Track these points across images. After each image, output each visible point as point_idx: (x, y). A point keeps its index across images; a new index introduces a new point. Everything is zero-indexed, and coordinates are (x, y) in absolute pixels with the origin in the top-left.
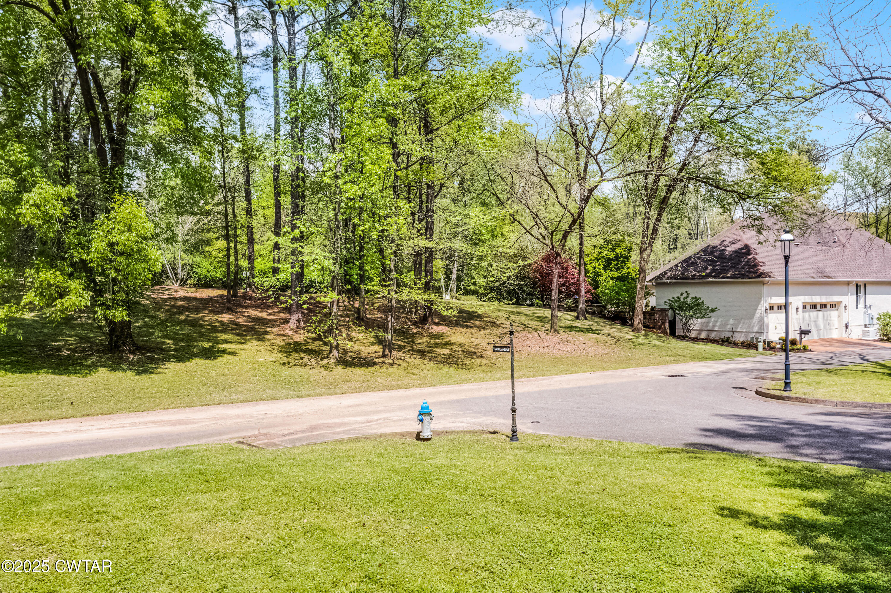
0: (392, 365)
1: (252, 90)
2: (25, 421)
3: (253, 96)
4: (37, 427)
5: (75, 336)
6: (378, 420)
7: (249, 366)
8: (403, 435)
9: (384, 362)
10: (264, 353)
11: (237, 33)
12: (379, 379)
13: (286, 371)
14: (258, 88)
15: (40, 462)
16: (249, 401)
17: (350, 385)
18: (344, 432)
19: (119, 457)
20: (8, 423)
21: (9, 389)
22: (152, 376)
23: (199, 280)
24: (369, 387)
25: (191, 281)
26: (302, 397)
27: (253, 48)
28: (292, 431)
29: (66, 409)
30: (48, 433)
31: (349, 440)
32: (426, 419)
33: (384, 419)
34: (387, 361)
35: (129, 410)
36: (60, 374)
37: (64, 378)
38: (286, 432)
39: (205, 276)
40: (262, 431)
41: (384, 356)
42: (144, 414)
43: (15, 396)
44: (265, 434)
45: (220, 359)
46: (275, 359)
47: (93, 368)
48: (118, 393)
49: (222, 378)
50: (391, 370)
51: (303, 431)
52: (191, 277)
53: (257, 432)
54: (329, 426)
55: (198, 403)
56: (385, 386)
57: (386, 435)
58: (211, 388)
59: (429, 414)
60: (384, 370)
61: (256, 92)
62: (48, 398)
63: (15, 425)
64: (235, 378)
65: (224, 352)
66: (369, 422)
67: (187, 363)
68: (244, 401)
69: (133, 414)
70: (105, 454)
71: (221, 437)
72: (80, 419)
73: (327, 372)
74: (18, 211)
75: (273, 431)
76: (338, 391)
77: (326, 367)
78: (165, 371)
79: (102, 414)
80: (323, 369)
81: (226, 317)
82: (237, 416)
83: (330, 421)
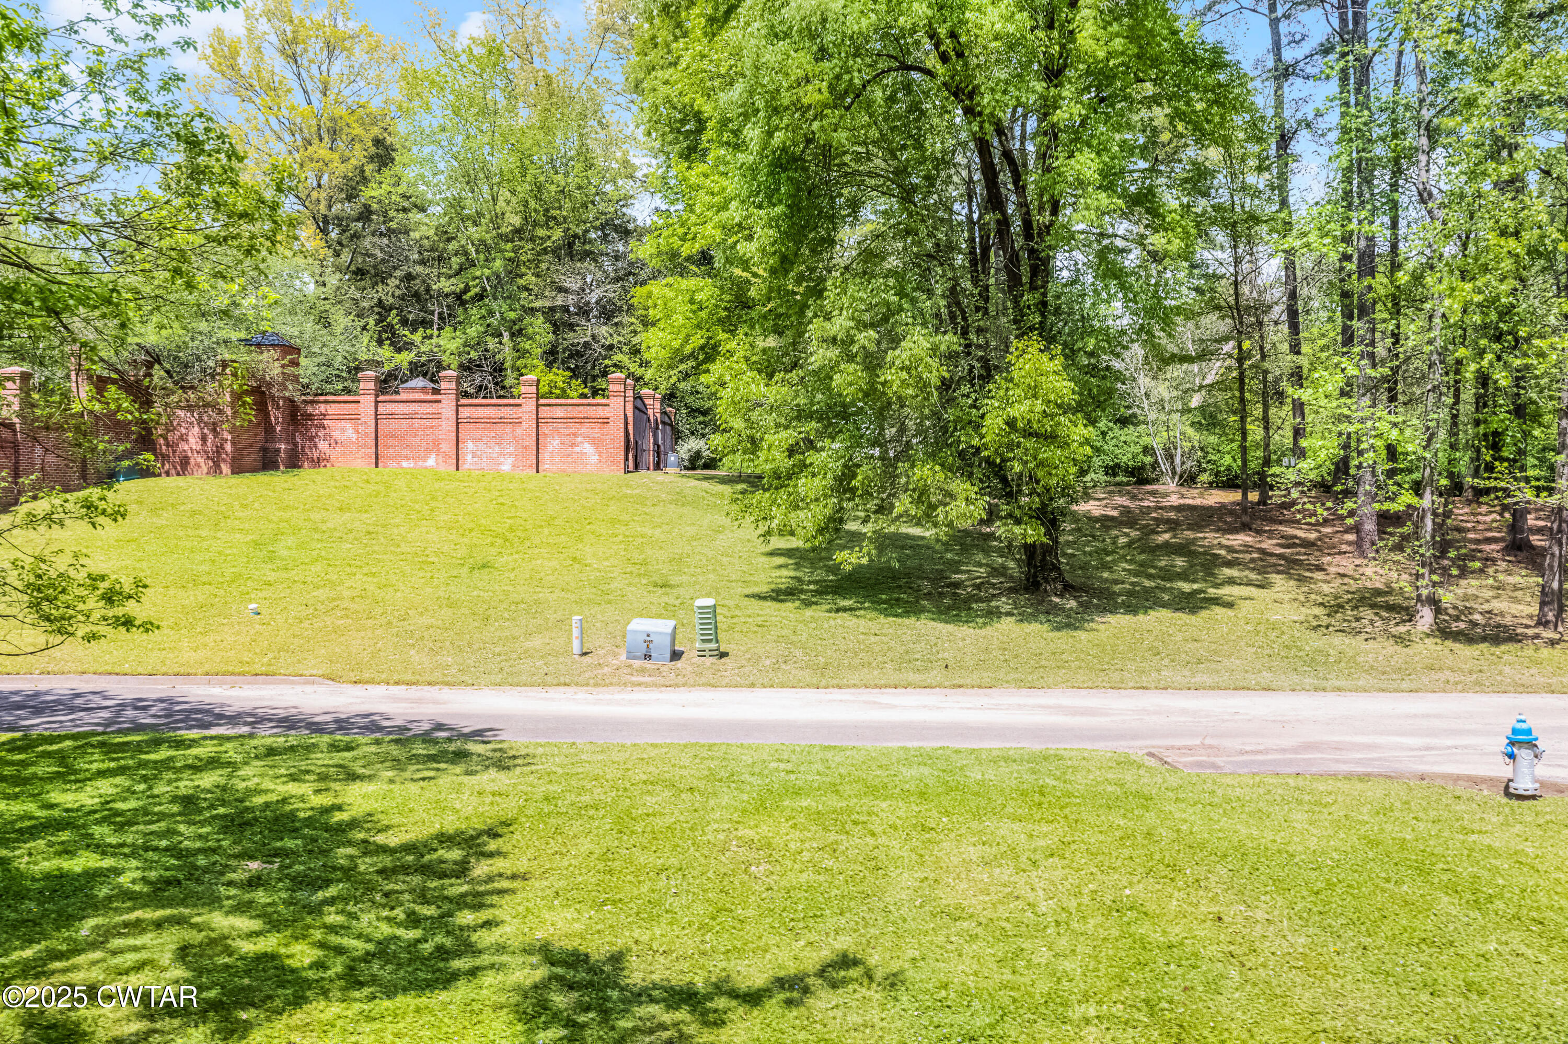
0: (1553, 643)
1: (1299, 123)
2: (876, 686)
3: (1304, 134)
4: (888, 697)
5: (987, 565)
6: (1449, 748)
7: (1249, 628)
8: (1475, 781)
9: (1537, 636)
10: (1287, 606)
11: (1274, 23)
12: (1507, 669)
13: (1316, 641)
14: (1310, 117)
15: (851, 744)
16: (1219, 689)
17: (1434, 675)
18: (1358, 762)
19: (957, 752)
20: (855, 686)
21: (873, 639)
22: (1076, 633)
23: (1217, 474)
24: (1478, 683)
25: (1204, 477)
26: (1324, 690)
27: (1303, 43)
28: (1261, 747)
29: (936, 675)
30: (894, 707)
31: (1349, 777)
32: (1524, 754)
33: (1466, 747)
34: (1548, 634)
35: (1020, 684)
36: (947, 622)
37: (950, 627)
38: (1248, 748)
39: (1229, 469)
40: (1208, 741)
41: (1542, 622)
42: (1041, 692)
43: (877, 649)
44: (1211, 747)
45: (1204, 614)
46: (1302, 618)
47: (993, 614)
48: (1016, 656)
49: (1191, 645)
50: (1545, 652)
51: (1284, 751)
52: (1205, 471)
53: (1198, 742)
54: (1338, 747)
55: (1131, 684)
56: (1516, 685)
57: (1434, 777)
58: (1166, 662)
59: (1531, 745)
60: (1529, 651)
61: (1308, 126)
62: (918, 656)
63: (863, 690)
64: (1213, 647)
65: (1216, 601)
66: (1427, 748)
67: (1141, 617)
68: (1211, 688)
69: (1025, 691)
70: (939, 744)
71: (1132, 743)
72: (948, 691)
73: (1398, 648)
74: (882, 379)
75: (1227, 743)
76: (1405, 685)
77: (1400, 639)
78: (1102, 627)
79: (980, 687)
80: (1391, 641)
81: (1241, 539)
82: (1184, 712)
83: (1348, 739)
